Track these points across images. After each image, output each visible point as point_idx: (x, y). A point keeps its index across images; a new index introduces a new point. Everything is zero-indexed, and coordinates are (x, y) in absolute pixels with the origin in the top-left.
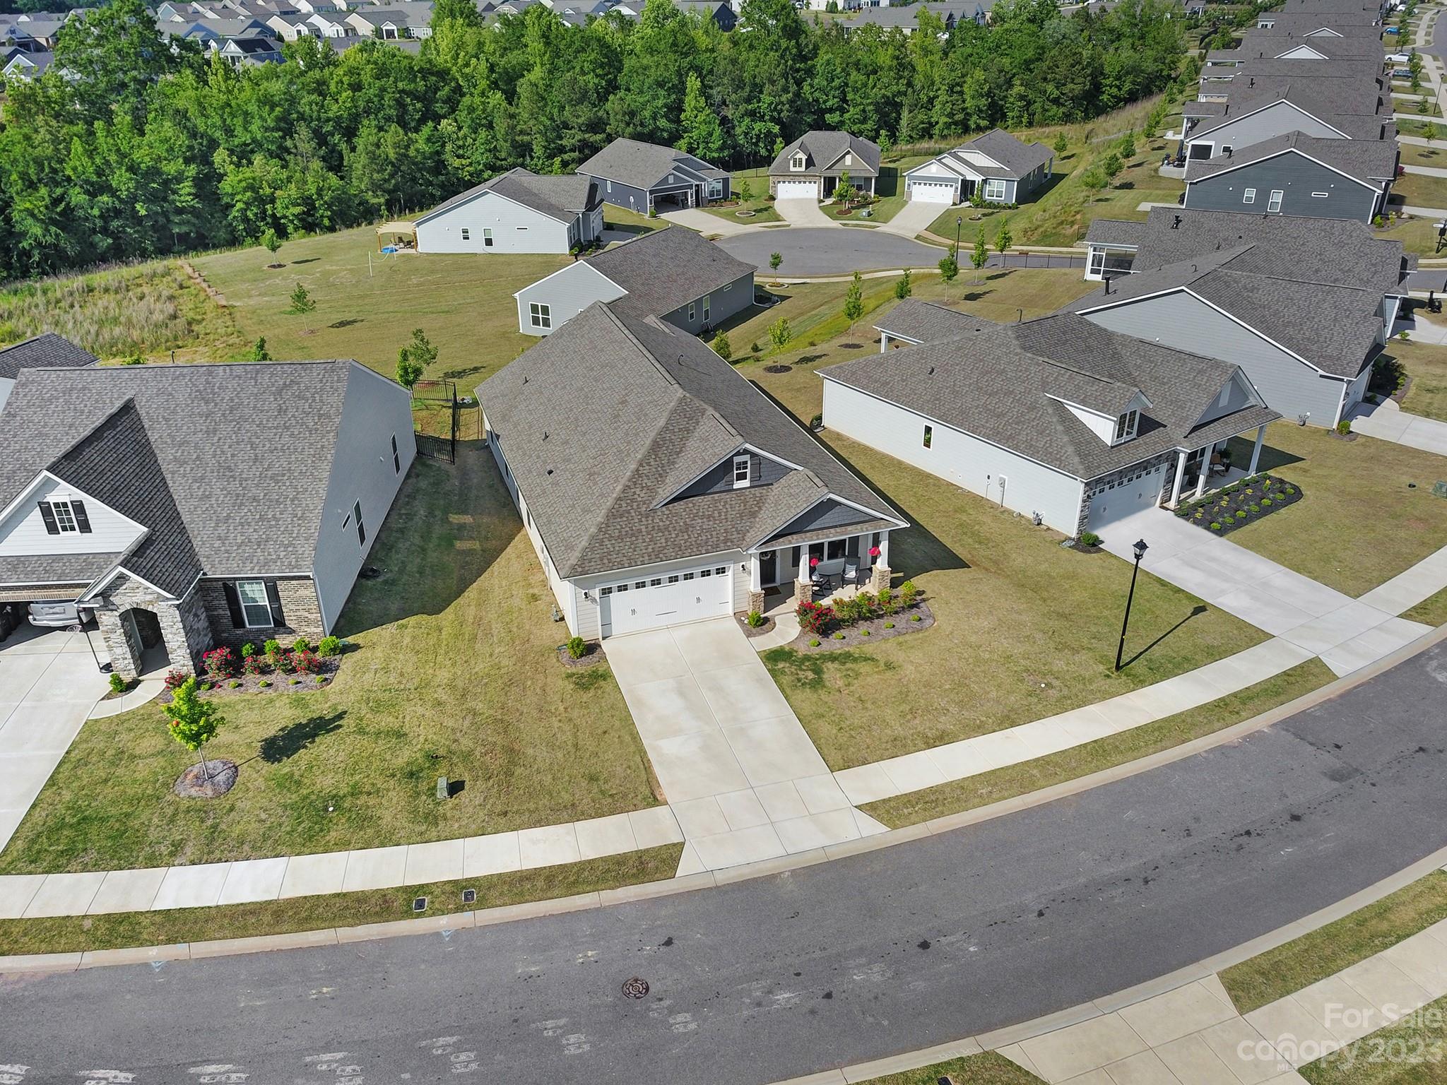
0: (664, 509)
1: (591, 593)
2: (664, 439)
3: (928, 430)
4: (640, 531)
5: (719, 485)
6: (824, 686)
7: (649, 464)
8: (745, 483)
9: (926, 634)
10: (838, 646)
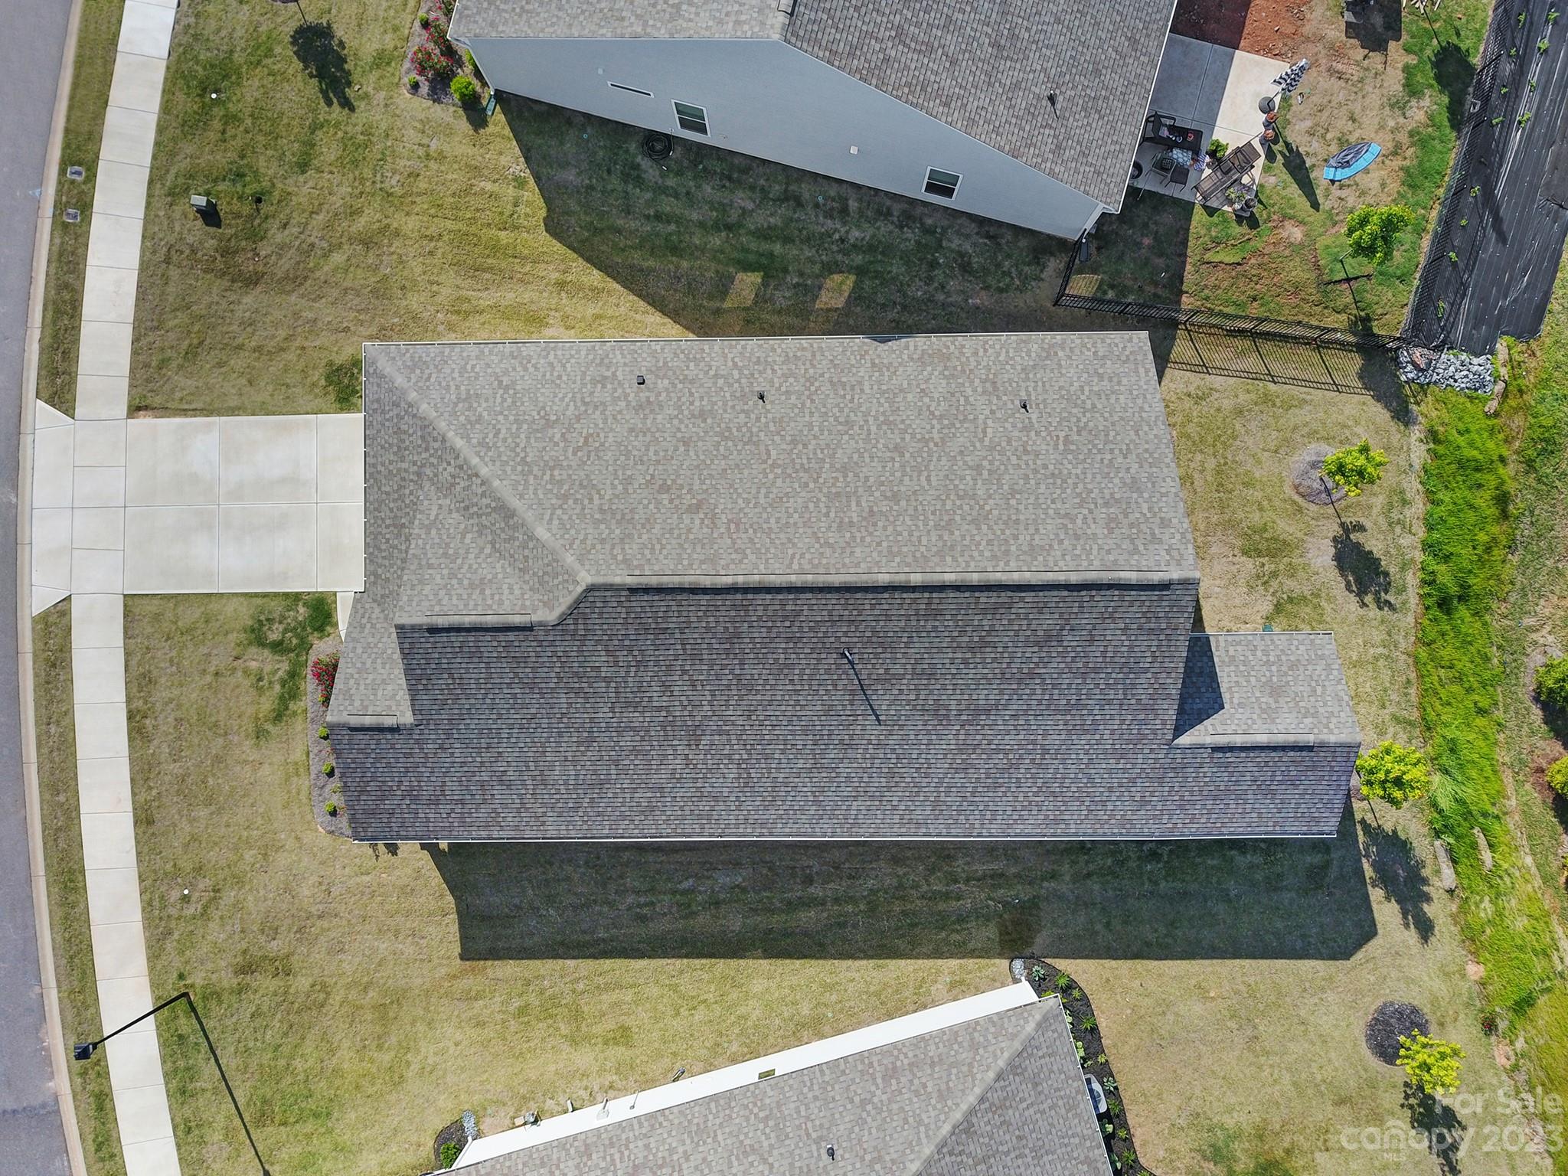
2: (515, 528)
4: (402, 459)
6: (250, 644)
7: (483, 495)
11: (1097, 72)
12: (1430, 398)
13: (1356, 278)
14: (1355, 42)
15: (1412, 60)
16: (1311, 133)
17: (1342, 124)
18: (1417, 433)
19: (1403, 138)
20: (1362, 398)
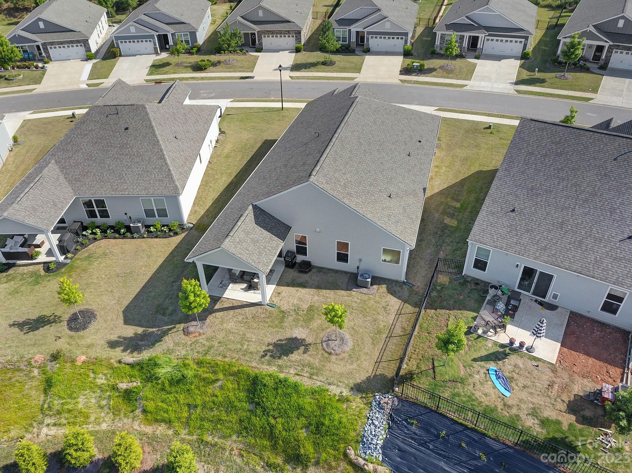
11: (528, 231)
12: (362, 406)
13: (434, 372)
14: (572, 398)
15: (565, 427)
16: (516, 366)
17: (522, 382)
18: (346, 393)
19: (514, 411)
20: (370, 371)
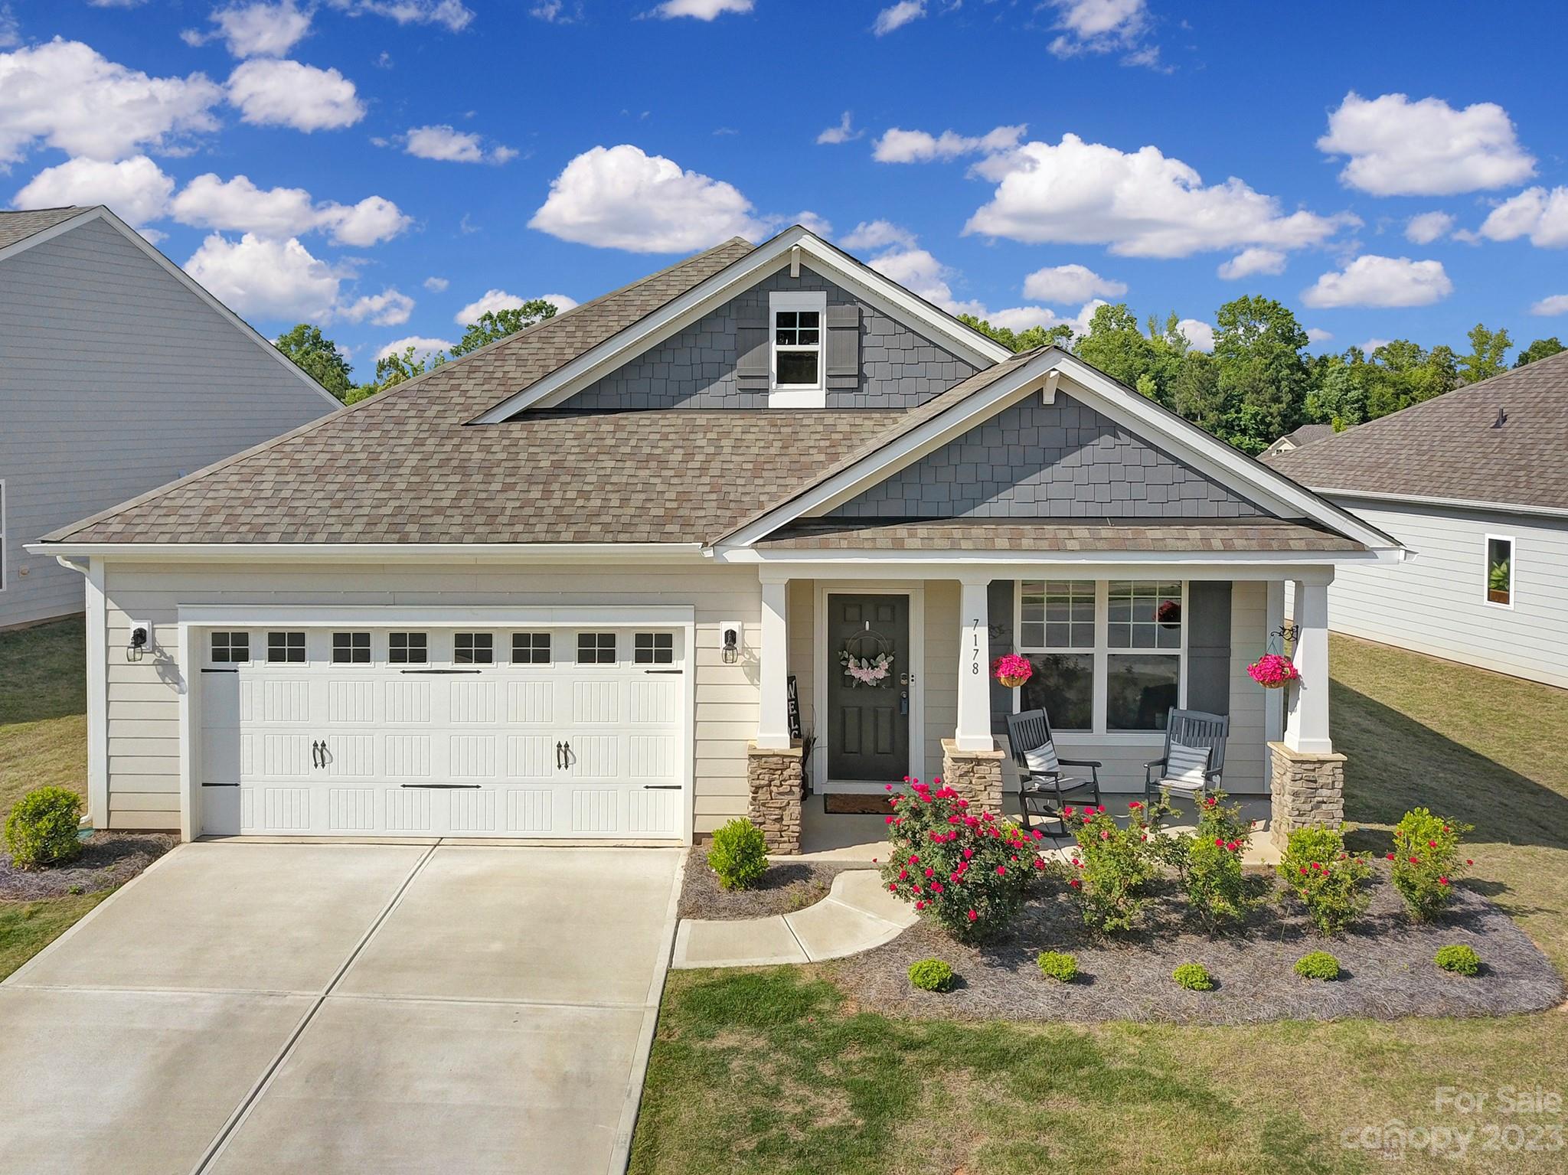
0: (516, 426)
1: (162, 635)
3: (1500, 551)
5: (717, 388)
8: (809, 396)
9: (1520, 1036)
10: (1042, 1005)
